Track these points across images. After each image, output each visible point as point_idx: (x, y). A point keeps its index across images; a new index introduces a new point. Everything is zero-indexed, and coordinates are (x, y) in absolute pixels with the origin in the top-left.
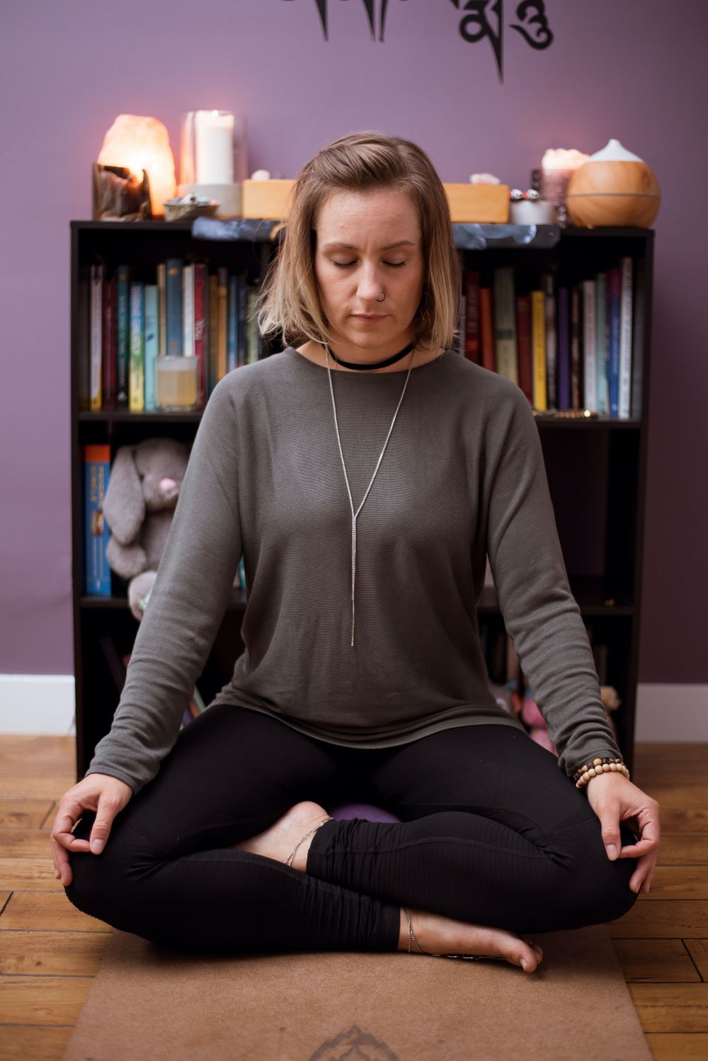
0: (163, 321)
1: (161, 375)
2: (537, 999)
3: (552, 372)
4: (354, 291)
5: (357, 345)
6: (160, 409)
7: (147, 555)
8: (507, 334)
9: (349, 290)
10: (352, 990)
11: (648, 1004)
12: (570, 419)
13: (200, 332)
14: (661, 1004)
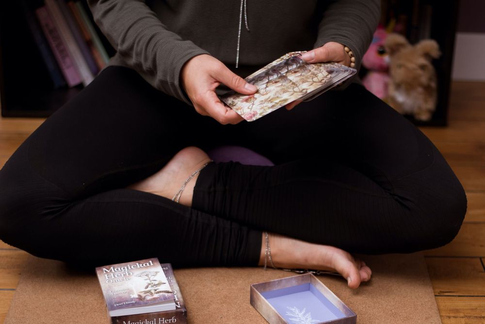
2: (364, 310)
10: (219, 301)
11: (452, 315)
14: (462, 315)
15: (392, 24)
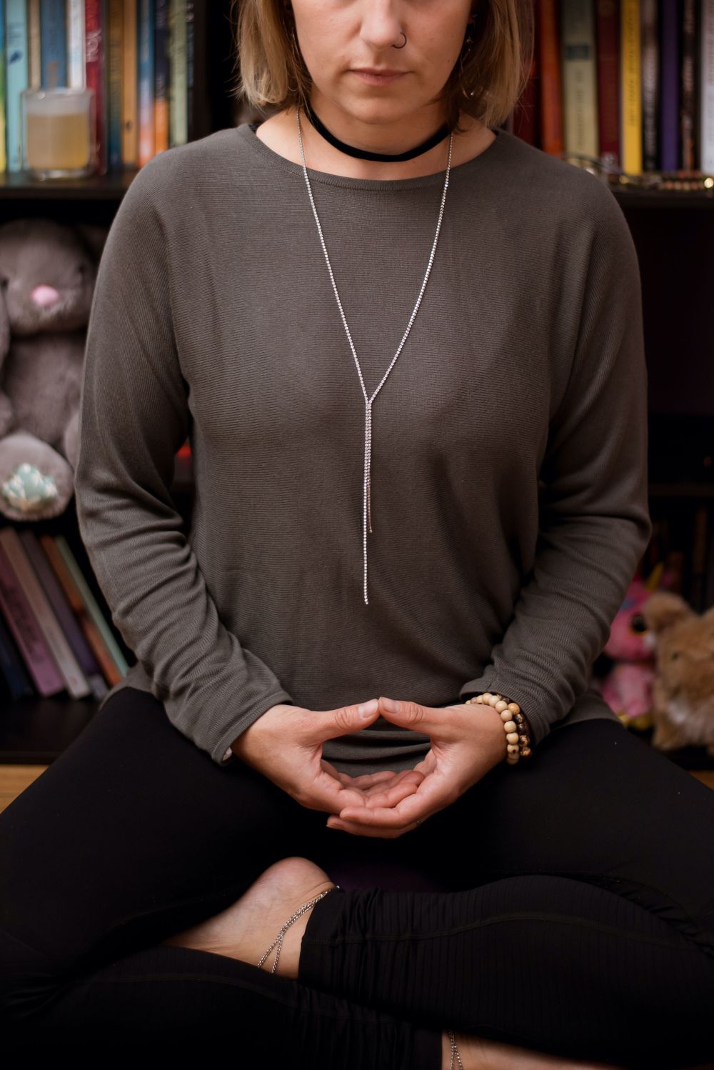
0: (35, 31)
1: (33, 122)
3: (650, 110)
4: (356, 30)
5: (358, 118)
6: (30, 174)
7: (14, 406)
8: (581, 52)
9: (348, 28)
12: (682, 192)
13: (93, 50)
15: (657, 572)
